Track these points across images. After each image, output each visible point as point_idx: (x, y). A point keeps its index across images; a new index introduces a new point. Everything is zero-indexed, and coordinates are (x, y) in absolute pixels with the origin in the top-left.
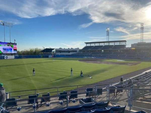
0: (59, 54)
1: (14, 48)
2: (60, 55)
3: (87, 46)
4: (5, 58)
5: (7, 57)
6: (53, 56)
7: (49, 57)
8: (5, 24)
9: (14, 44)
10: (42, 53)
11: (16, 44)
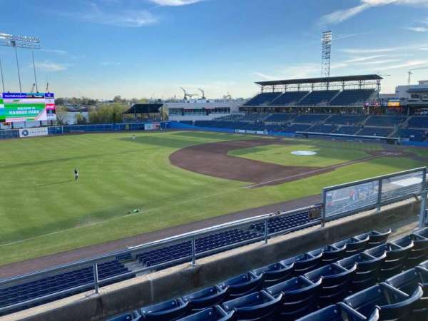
0: (179, 118)
1: (48, 107)
2: (178, 121)
3: (264, 91)
4: (21, 136)
5: (25, 133)
6: (159, 124)
7: (146, 128)
8: (16, 41)
9: (46, 95)
10: (132, 116)
11: (52, 95)
